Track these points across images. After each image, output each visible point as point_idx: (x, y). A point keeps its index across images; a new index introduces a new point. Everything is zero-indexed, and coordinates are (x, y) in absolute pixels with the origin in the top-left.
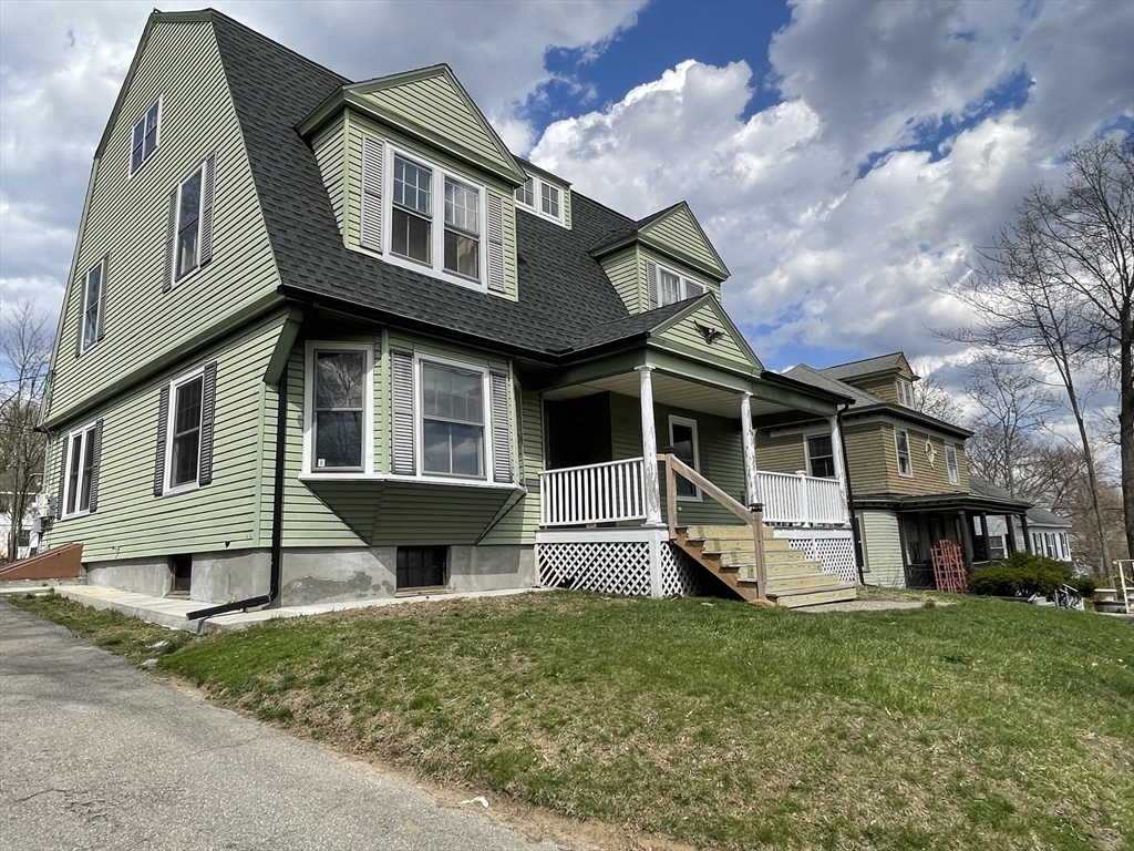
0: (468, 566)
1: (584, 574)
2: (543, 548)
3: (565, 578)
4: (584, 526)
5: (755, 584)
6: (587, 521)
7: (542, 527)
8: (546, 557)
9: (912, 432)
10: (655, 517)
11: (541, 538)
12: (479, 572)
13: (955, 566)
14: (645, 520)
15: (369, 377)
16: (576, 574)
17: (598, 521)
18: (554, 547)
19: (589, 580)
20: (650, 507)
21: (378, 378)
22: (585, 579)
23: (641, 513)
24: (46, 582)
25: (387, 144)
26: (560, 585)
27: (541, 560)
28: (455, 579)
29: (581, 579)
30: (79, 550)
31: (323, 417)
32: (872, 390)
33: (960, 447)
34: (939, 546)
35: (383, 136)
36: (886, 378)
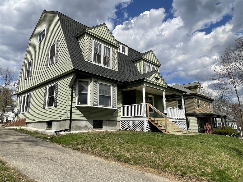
0: (107, 125)
1: (130, 127)
2: (122, 122)
3: (126, 128)
4: (130, 117)
7: (121, 117)
9: (200, 99)
10: (145, 115)
11: (121, 119)
12: (109, 126)
14: (143, 116)
15: (89, 86)
16: (128, 127)
17: (133, 116)
18: (124, 121)
20: (144, 113)
24: (19, 126)
25: (93, 40)
27: (121, 124)
28: (104, 127)
30: (25, 120)
31: (80, 94)
32: (192, 90)
33: (211, 103)
34: (206, 124)
35: (92, 38)
36: (195, 87)
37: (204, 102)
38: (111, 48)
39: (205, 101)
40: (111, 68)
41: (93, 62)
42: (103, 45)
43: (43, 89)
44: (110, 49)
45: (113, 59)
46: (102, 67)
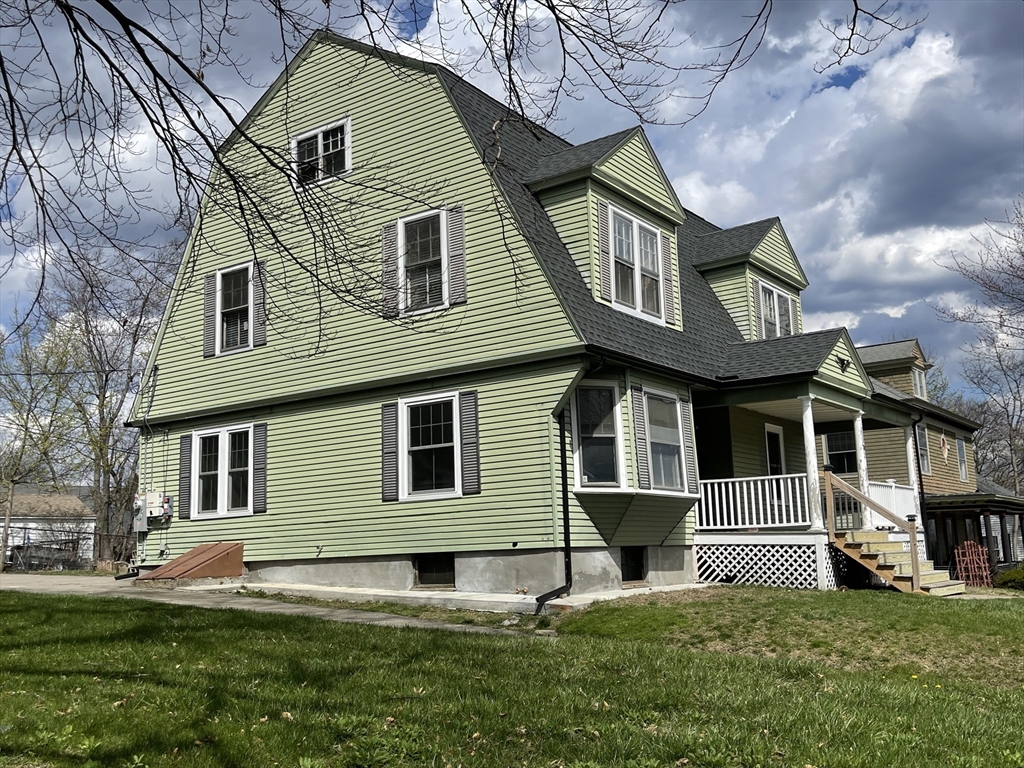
0: (657, 564)
1: (748, 572)
2: (701, 549)
3: (726, 575)
4: (747, 529)
5: (910, 579)
6: (747, 526)
7: (696, 530)
8: (705, 557)
9: (930, 427)
10: (818, 524)
11: (700, 539)
12: (663, 570)
13: (980, 568)
14: (809, 527)
15: (618, 409)
16: (739, 572)
17: (759, 526)
18: (713, 549)
19: (752, 576)
20: (815, 515)
21: (625, 411)
22: (747, 576)
23: (804, 520)
24: (223, 580)
25: (610, 206)
26: (722, 580)
27: (699, 560)
28: (651, 575)
29: (744, 576)
30: (239, 549)
31: (586, 441)
32: (887, 379)
33: (968, 441)
34: (963, 548)
35: (607, 198)
36: (902, 367)
37: (943, 436)
38: (658, 232)
39: (947, 434)
40: (662, 322)
41: (615, 306)
42: (637, 222)
44: (655, 235)
45: (668, 280)
46: (641, 321)
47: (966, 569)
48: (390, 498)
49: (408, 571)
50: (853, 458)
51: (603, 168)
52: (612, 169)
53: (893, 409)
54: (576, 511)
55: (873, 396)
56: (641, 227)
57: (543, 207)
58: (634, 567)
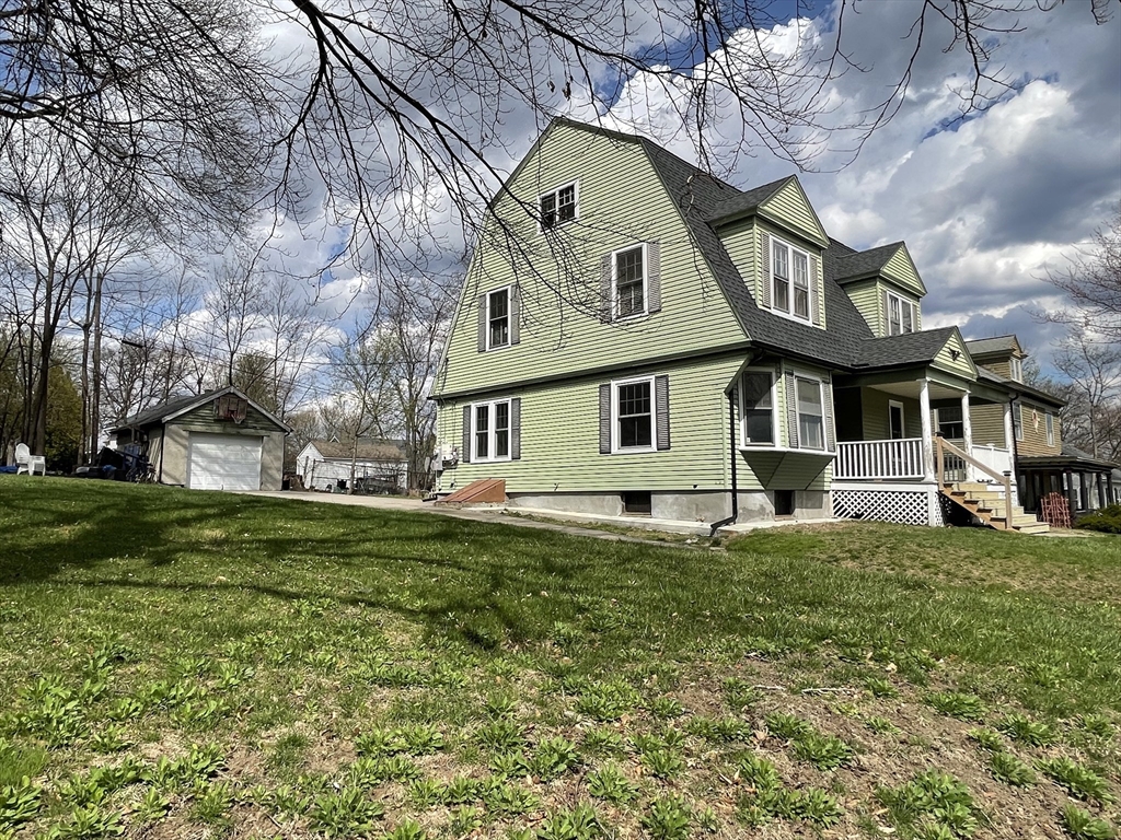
0: (802, 503)
1: (873, 511)
2: (836, 493)
3: (855, 513)
4: (872, 480)
5: (1004, 520)
6: (873, 477)
7: (833, 480)
8: (839, 499)
9: (1024, 404)
10: (930, 476)
11: (835, 486)
12: (807, 508)
13: (1061, 513)
14: (923, 478)
15: (774, 389)
16: (866, 511)
17: (883, 477)
18: (846, 493)
19: (876, 514)
20: (928, 470)
21: (780, 390)
22: (872, 514)
23: (919, 473)
24: (492, 504)
25: (771, 236)
26: (852, 517)
27: (835, 501)
28: (797, 511)
29: (869, 514)
30: (503, 484)
31: (750, 413)
32: (989, 367)
33: (1056, 415)
34: (1048, 498)
35: (769, 230)
36: (1003, 357)
37: (1034, 411)
38: (808, 254)
39: (1038, 409)
40: (809, 323)
41: (774, 312)
42: (791, 247)
43: (591, 390)
44: (806, 257)
45: (815, 292)
46: (793, 322)
47: (1050, 514)
48: (605, 451)
49: (619, 503)
50: (960, 427)
51: (766, 208)
52: (774, 208)
53: (994, 390)
54: (741, 463)
55: (977, 379)
56: (794, 252)
57: (719, 239)
58: (784, 505)
